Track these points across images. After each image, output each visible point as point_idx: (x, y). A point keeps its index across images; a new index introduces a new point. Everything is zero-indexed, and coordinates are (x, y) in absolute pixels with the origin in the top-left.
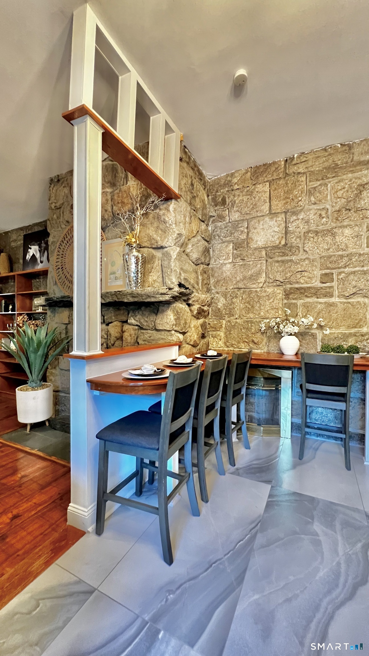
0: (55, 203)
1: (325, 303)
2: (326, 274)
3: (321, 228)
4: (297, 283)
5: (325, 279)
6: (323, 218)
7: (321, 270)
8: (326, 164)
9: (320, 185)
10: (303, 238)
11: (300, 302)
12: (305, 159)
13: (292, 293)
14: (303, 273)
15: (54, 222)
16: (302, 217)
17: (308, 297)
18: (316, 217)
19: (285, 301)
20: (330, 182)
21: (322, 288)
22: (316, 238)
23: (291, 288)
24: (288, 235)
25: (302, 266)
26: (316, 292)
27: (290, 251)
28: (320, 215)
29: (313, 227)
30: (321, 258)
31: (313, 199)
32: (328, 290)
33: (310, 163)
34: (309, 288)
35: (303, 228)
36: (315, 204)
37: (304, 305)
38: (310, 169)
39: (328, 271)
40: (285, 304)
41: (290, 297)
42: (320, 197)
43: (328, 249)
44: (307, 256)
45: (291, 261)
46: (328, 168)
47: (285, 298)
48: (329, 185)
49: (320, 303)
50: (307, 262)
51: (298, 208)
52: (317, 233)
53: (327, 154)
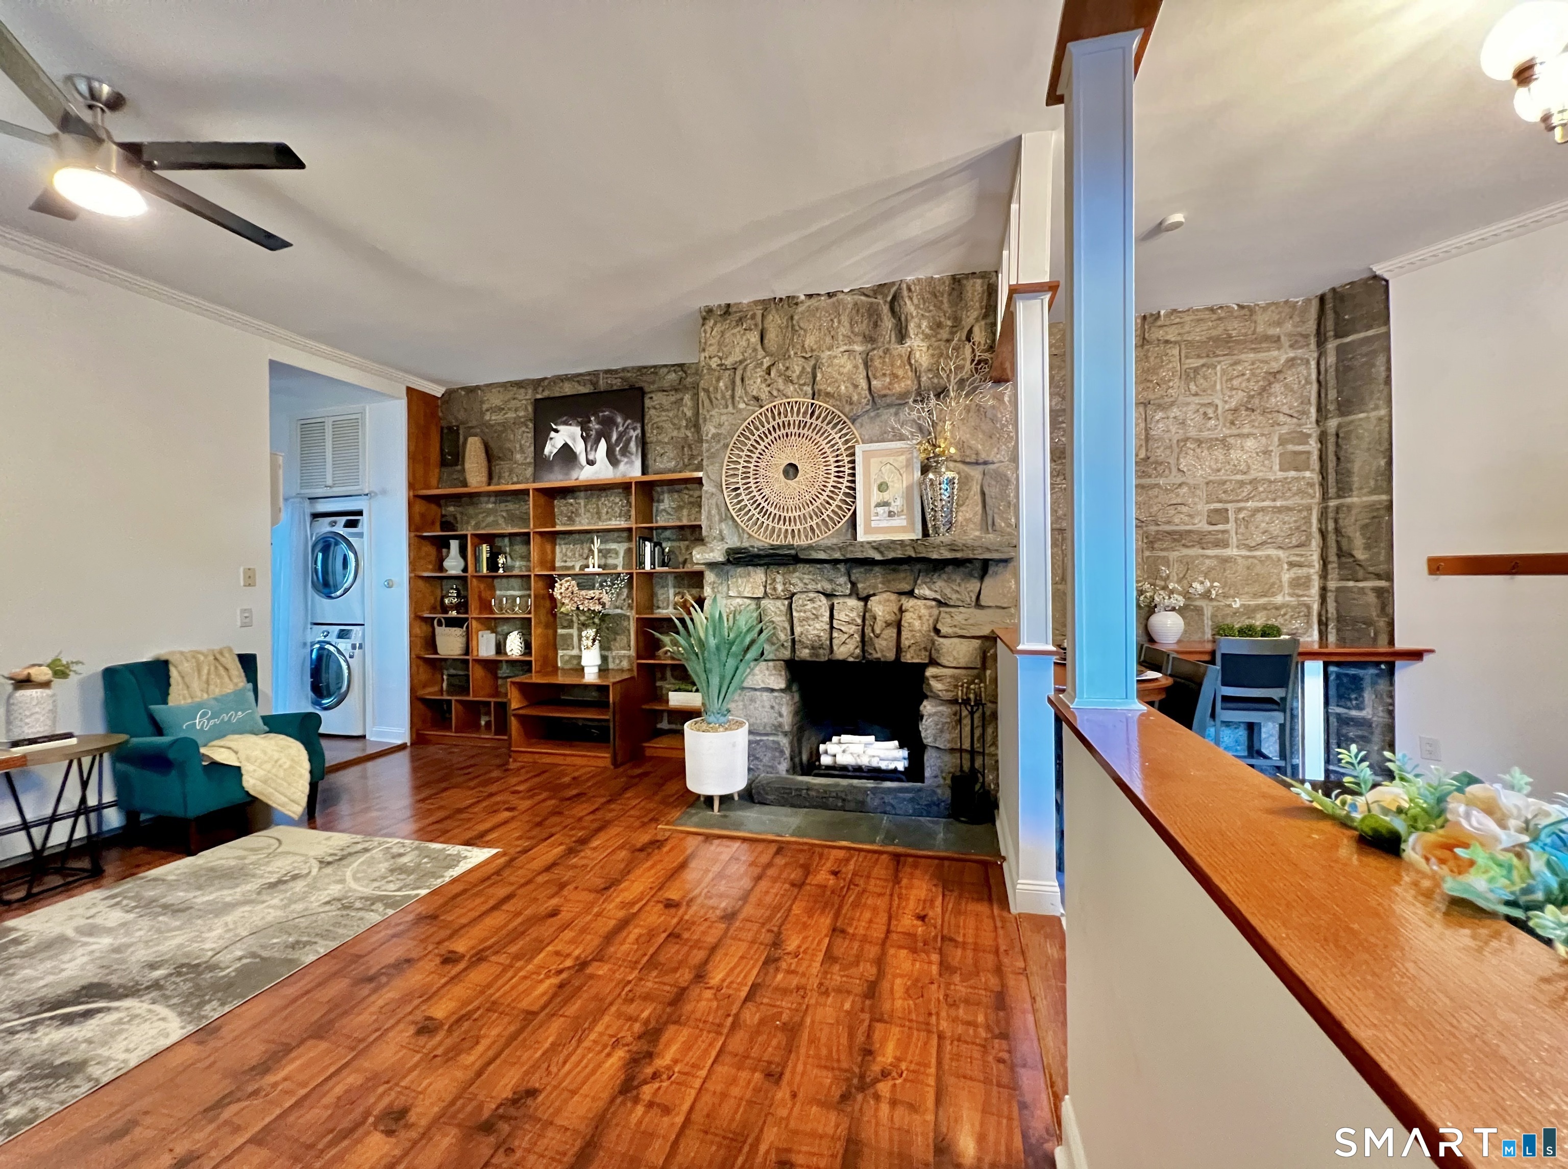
0: (721, 359)
1: (1216, 557)
2: (1216, 511)
3: (1206, 434)
4: (1169, 523)
5: (1216, 518)
6: (1210, 418)
7: (1207, 503)
8: (1214, 333)
9: (1203, 365)
10: (1176, 450)
11: (1173, 555)
12: (1178, 320)
13: (1159, 539)
14: (1179, 507)
15: (719, 396)
16: (1173, 415)
17: (1187, 547)
18: (1199, 418)
19: (1147, 553)
20: (1219, 362)
21: (1210, 532)
22: (1198, 451)
23: (1157, 532)
24: (1150, 443)
25: (1178, 495)
26: (1201, 540)
27: (1155, 469)
28: (1205, 414)
29: (1193, 433)
30: (1207, 483)
31: (1193, 387)
32: (1220, 536)
33: (1187, 328)
34: (1190, 532)
35: (1176, 432)
36: (1196, 395)
37: (1180, 560)
38: (1185, 338)
39: (1219, 506)
40: (1148, 557)
41: (1156, 546)
42: (1205, 385)
43: (1219, 470)
44: (1183, 479)
45: (1157, 485)
46: (1216, 339)
47: (1147, 549)
48: (1219, 368)
49: (1208, 557)
50: (1185, 489)
51: (1166, 399)
52: (1199, 442)
53: (1214, 317)
